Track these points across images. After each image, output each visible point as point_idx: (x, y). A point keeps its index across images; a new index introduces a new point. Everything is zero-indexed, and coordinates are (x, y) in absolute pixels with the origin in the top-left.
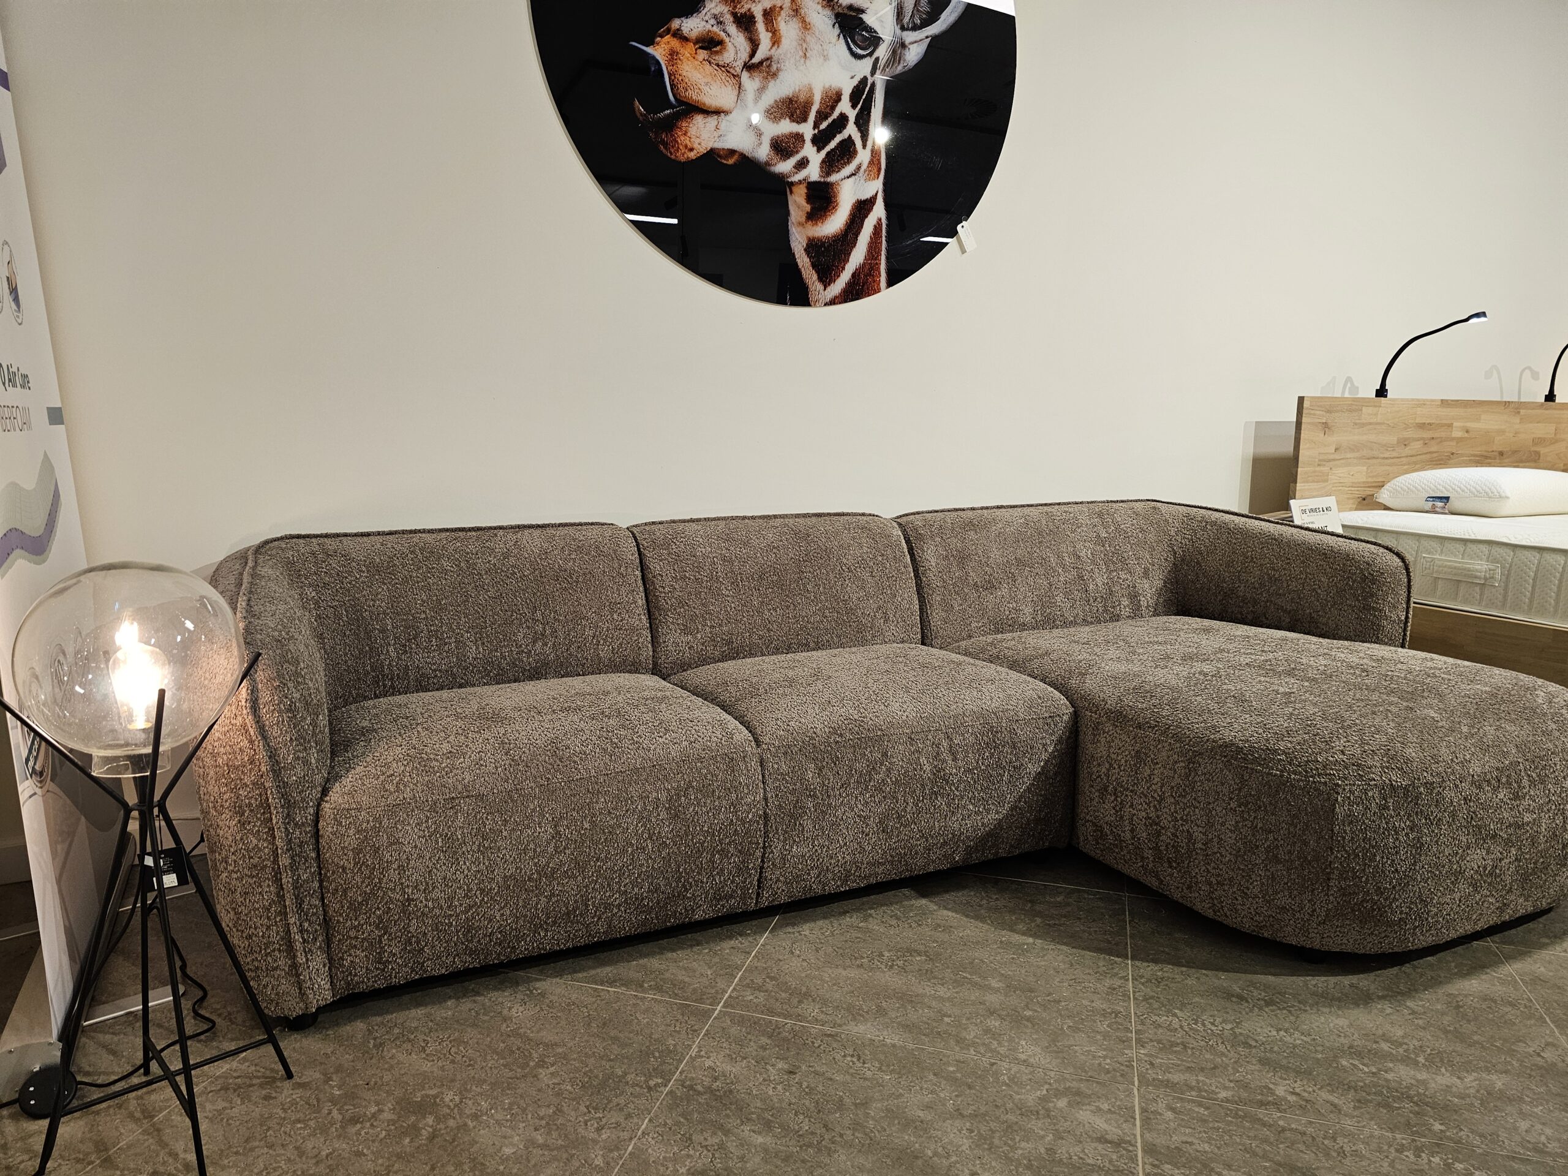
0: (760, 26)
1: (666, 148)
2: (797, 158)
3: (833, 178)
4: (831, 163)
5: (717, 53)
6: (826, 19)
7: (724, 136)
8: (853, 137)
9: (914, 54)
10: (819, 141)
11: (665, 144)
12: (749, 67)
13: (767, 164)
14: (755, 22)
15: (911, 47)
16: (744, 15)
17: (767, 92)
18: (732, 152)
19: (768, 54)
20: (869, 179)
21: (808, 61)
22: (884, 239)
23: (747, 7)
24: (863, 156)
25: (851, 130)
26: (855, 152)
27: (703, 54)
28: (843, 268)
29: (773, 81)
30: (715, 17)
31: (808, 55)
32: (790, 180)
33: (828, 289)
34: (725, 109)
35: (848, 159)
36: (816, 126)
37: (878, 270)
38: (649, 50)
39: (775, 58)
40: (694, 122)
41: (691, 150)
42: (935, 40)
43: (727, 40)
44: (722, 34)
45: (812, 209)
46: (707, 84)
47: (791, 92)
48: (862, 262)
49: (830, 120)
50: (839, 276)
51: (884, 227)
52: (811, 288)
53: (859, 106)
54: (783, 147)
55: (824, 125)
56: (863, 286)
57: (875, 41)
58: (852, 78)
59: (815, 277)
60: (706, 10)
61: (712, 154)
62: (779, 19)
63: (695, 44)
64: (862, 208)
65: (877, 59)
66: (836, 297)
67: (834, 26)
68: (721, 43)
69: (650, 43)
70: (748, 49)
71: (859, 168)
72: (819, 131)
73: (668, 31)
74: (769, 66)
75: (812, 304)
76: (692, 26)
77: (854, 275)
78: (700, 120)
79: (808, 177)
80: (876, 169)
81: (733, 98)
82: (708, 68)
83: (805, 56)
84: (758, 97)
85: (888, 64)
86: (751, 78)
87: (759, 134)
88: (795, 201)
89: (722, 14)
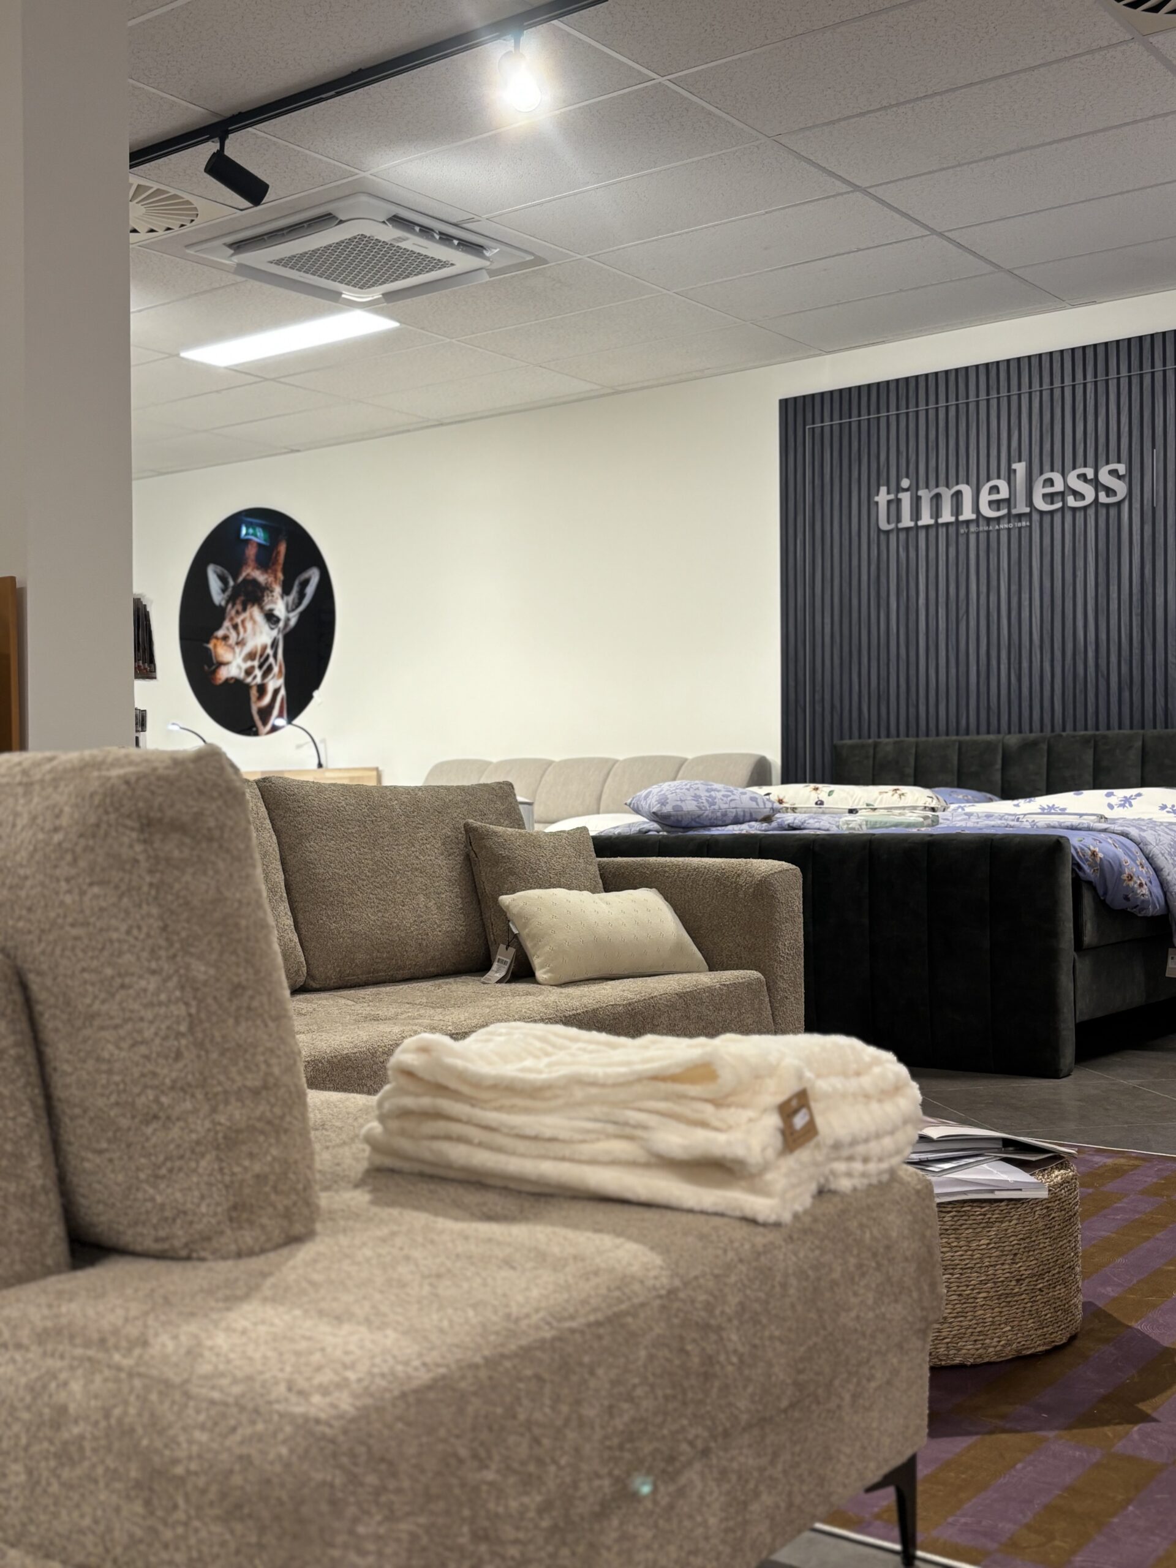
0: (240, 627)
1: (214, 681)
2: (253, 675)
4: (265, 675)
5: (227, 641)
6: (261, 617)
7: (230, 672)
9: (293, 622)
11: (213, 679)
12: (238, 643)
13: (244, 680)
15: (292, 619)
16: (235, 624)
17: (243, 651)
18: (232, 678)
19: (243, 636)
20: (279, 678)
21: (256, 636)
23: (236, 621)
24: (276, 669)
25: (271, 659)
26: (273, 669)
28: (270, 719)
29: (245, 647)
30: (227, 628)
32: (251, 685)
33: (265, 728)
34: (230, 662)
35: (270, 672)
36: (259, 661)
38: (208, 646)
39: (245, 638)
40: (221, 669)
41: (220, 680)
42: (301, 613)
43: (230, 636)
44: (229, 633)
45: (259, 695)
46: (224, 654)
47: (250, 649)
49: (264, 657)
50: (269, 722)
51: (285, 698)
52: (259, 729)
53: (274, 649)
54: (249, 672)
55: (262, 660)
57: (278, 620)
58: (271, 638)
59: (260, 723)
63: (221, 640)
64: (276, 692)
65: (280, 628)
66: (268, 731)
67: (264, 619)
68: (228, 637)
70: (237, 637)
71: (274, 675)
72: (260, 663)
73: (213, 638)
74: (243, 641)
75: (260, 735)
76: (220, 633)
78: (223, 668)
79: (257, 682)
80: (281, 674)
81: (232, 657)
82: (225, 647)
83: (255, 634)
84: (240, 655)
85: (283, 629)
86: (238, 648)
87: (241, 668)
88: (253, 693)
89: (228, 626)
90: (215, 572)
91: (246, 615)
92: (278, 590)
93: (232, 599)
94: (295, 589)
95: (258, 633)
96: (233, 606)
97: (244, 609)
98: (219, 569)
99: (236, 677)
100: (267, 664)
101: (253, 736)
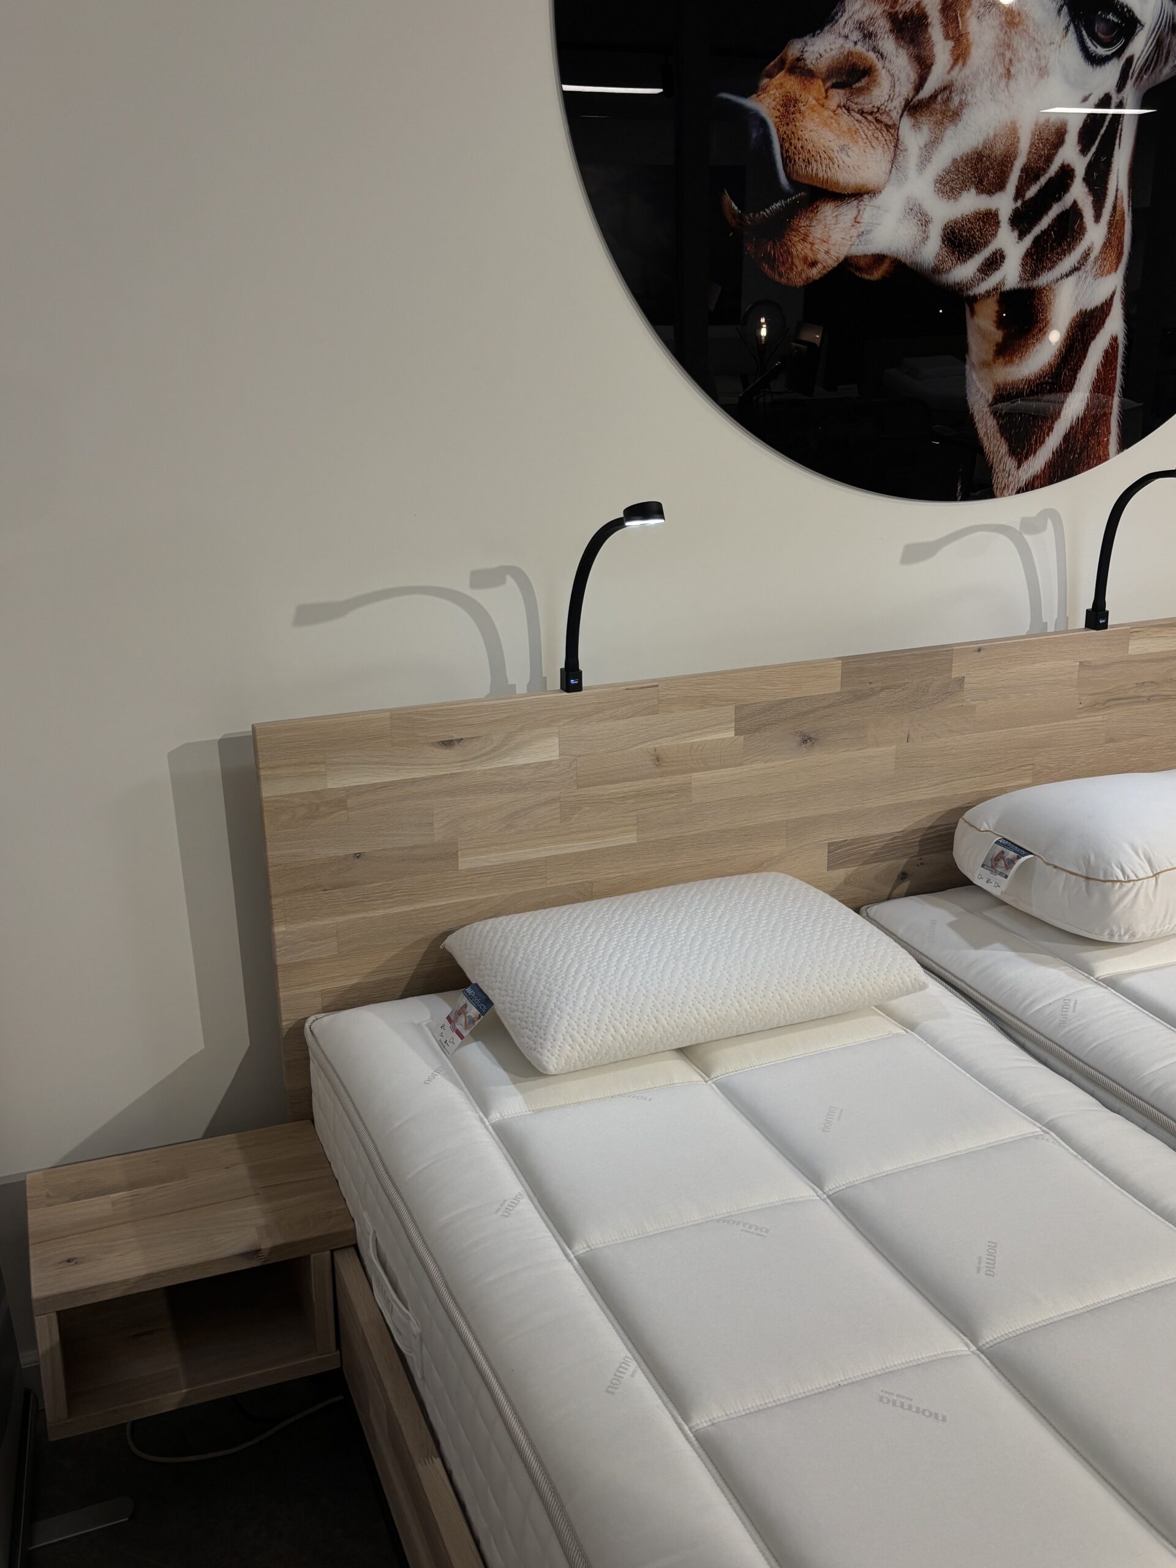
0: (936, 32)
1: (772, 268)
2: (986, 253)
3: (1044, 279)
4: (1041, 255)
5: (861, 91)
7: (869, 232)
8: (1080, 204)
10: (1022, 221)
11: (772, 261)
13: (937, 270)
14: (927, 25)
16: (909, 16)
17: (940, 146)
18: (878, 258)
19: (947, 78)
20: (1102, 273)
21: (1012, 83)
22: (1119, 371)
25: (1078, 192)
26: (1082, 230)
27: (838, 96)
28: (1051, 429)
29: (953, 127)
30: (861, 26)
31: (1013, 71)
32: (971, 293)
33: (1025, 466)
34: (871, 187)
35: (1069, 245)
36: (1019, 193)
37: (1108, 421)
38: (750, 103)
39: (958, 85)
40: (820, 216)
41: (814, 264)
43: (879, 65)
44: (872, 56)
45: (1004, 338)
46: (842, 148)
47: (981, 141)
48: (1081, 414)
49: (1043, 180)
50: (1043, 442)
52: (998, 468)
53: (1093, 149)
54: (962, 239)
55: (1032, 192)
56: (1080, 454)
57: (1128, 27)
58: (1085, 100)
59: (1004, 448)
60: (846, 16)
61: (848, 266)
62: (969, 13)
63: (824, 81)
64: (1087, 325)
65: (1130, 61)
66: (1035, 478)
67: (1059, 11)
68: (868, 71)
69: (751, 90)
70: (913, 77)
71: (1086, 256)
72: (1024, 203)
73: (780, 66)
74: (948, 99)
75: (998, 494)
76: (822, 48)
77: (1066, 438)
78: (830, 212)
79: (1002, 283)
80: (1114, 256)
81: (885, 166)
82: (845, 119)
83: (1008, 74)
84: (925, 159)
85: (1146, 68)
86: (916, 126)
87: (925, 221)
88: (979, 327)
89: (872, 20)
95: (1022, 69)
99: (900, 257)
100: (1055, 210)
101: (966, 497)
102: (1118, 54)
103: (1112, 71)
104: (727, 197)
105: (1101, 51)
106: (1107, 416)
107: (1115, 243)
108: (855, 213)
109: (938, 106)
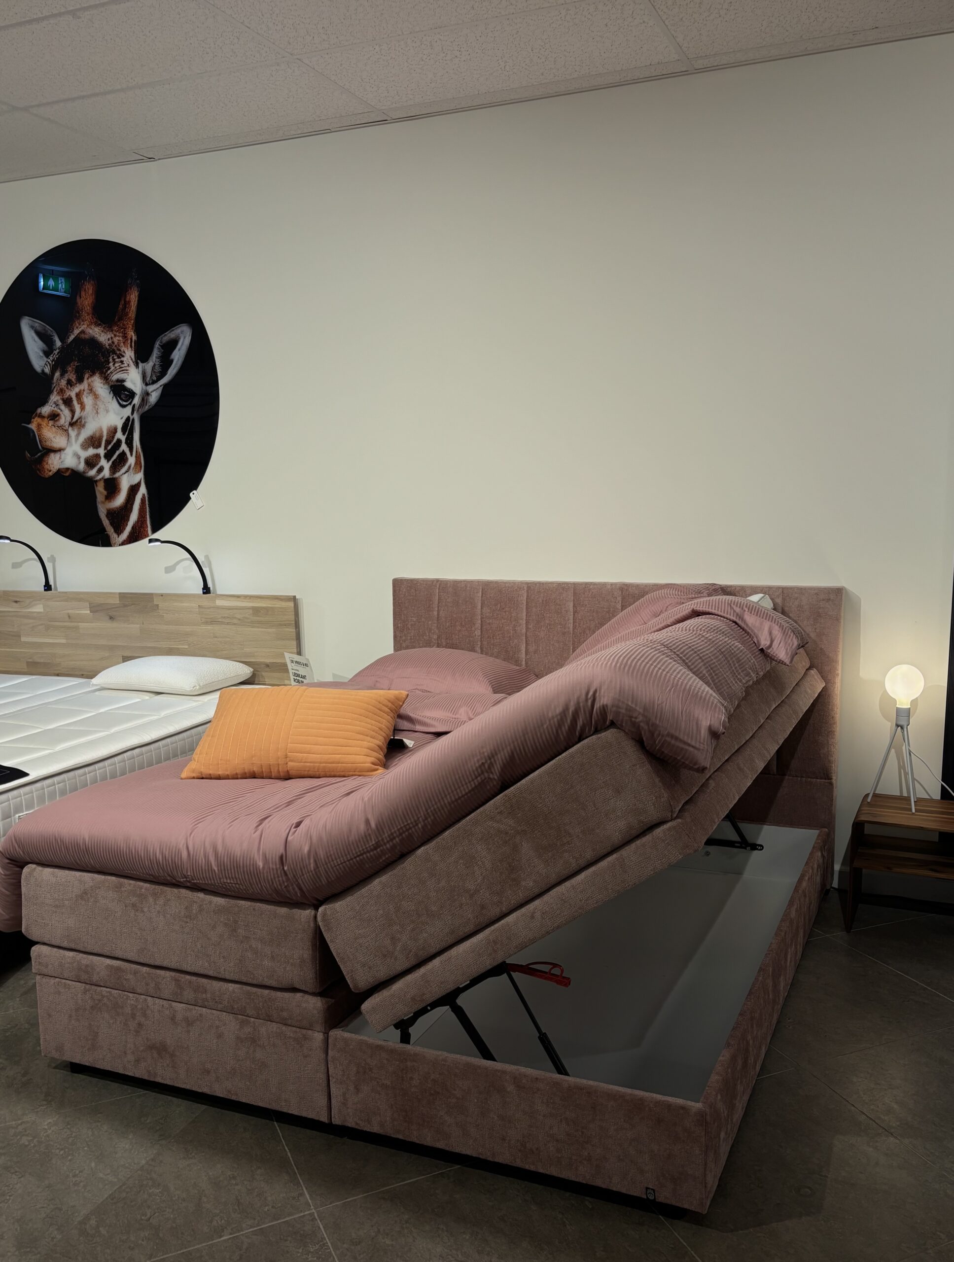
0: (75, 402)
1: (40, 472)
2: (98, 467)
3: (117, 475)
5: (57, 421)
6: (106, 390)
7: (64, 461)
8: (125, 451)
9: (154, 398)
10: (108, 456)
11: (39, 470)
12: (72, 424)
13: (84, 472)
14: (72, 401)
15: (152, 394)
16: (67, 399)
17: (81, 435)
18: (67, 469)
19: (80, 415)
20: (136, 472)
21: (99, 415)
22: (147, 505)
23: (68, 394)
24: (132, 460)
25: (124, 447)
26: (127, 459)
27: (51, 423)
28: (127, 525)
29: (83, 429)
30: (55, 403)
31: (98, 411)
32: (95, 479)
33: (120, 536)
34: (63, 448)
35: (124, 464)
36: (105, 448)
37: (146, 523)
38: (29, 426)
39: (83, 417)
40: (50, 457)
41: (50, 471)
42: (165, 386)
43: (61, 413)
44: (59, 410)
45: (108, 493)
46: (54, 437)
47: (92, 433)
48: (136, 520)
49: (112, 444)
50: (125, 529)
51: (147, 498)
52: (112, 537)
53: (127, 433)
54: (91, 462)
55: (110, 447)
56: (138, 534)
57: (132, 394)
58: (122, 418)
59: (112, 530)
60: (51, 400)
61: (59, 471)
62: (84, 396)
63: (47, 419)
64: (134, 489)
65: (134, 405)
66: (124, 541)
67: (110, 393)
68: (58, 415)
69: (29, 422)
70: (71, 416)
71: (130, 467)
72: (108, 451)
73: (36, 415)
74: (81, 422)
76: (46, 410)
77: (133, 528)
78: (53, 456)
79: (104, 476)
80: (139, 467)
81: (66, 442)
82: (54, 429)
83: (97, 413)
84: (77, 439)
85: (140, 407)
86: (73, 430)
87: (79, 458)
88: (99, 491)
89: (57, 400)
90: (32, 327)
91: (84, 386)
92: (129, 354)
93: (60, 365)
94: (156, 353)
95: (101, 411)
96: (62, 375)
97: (80, 380)
98: (38, 324)
99: (73, 468)
100: (117, 453)
101: (103, 546)
102: (130, 404)
103: (129, 408)
104: (27, 452)
105: (125, 403)
106: (146, 521)
107: (139, 463)
108: (59, 456)
109: (78, 423)
